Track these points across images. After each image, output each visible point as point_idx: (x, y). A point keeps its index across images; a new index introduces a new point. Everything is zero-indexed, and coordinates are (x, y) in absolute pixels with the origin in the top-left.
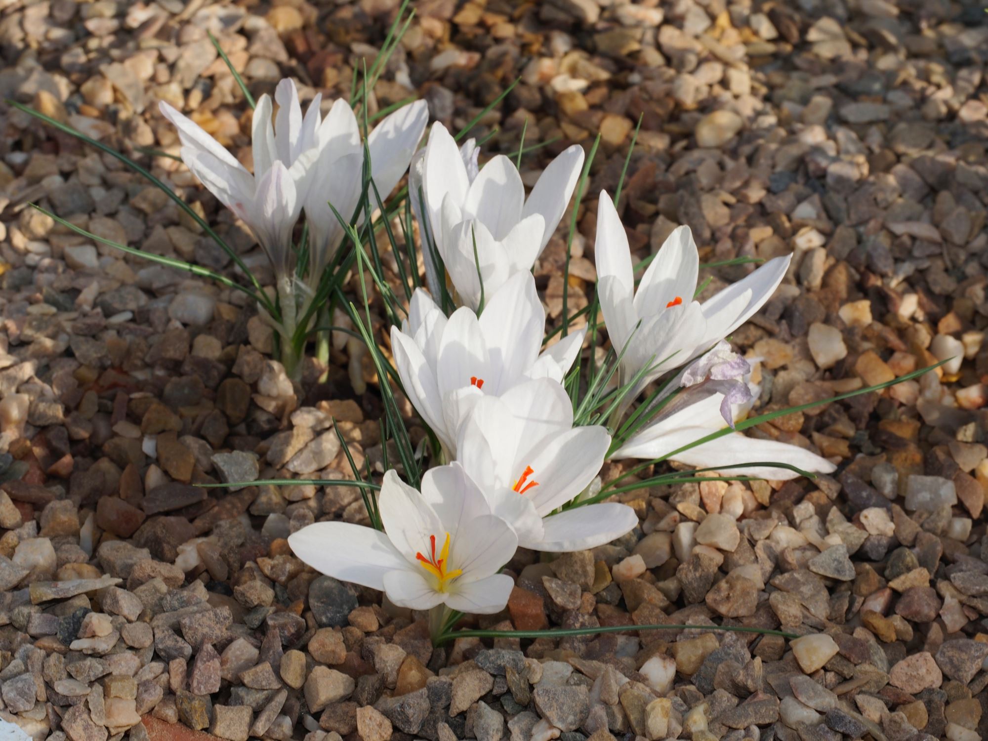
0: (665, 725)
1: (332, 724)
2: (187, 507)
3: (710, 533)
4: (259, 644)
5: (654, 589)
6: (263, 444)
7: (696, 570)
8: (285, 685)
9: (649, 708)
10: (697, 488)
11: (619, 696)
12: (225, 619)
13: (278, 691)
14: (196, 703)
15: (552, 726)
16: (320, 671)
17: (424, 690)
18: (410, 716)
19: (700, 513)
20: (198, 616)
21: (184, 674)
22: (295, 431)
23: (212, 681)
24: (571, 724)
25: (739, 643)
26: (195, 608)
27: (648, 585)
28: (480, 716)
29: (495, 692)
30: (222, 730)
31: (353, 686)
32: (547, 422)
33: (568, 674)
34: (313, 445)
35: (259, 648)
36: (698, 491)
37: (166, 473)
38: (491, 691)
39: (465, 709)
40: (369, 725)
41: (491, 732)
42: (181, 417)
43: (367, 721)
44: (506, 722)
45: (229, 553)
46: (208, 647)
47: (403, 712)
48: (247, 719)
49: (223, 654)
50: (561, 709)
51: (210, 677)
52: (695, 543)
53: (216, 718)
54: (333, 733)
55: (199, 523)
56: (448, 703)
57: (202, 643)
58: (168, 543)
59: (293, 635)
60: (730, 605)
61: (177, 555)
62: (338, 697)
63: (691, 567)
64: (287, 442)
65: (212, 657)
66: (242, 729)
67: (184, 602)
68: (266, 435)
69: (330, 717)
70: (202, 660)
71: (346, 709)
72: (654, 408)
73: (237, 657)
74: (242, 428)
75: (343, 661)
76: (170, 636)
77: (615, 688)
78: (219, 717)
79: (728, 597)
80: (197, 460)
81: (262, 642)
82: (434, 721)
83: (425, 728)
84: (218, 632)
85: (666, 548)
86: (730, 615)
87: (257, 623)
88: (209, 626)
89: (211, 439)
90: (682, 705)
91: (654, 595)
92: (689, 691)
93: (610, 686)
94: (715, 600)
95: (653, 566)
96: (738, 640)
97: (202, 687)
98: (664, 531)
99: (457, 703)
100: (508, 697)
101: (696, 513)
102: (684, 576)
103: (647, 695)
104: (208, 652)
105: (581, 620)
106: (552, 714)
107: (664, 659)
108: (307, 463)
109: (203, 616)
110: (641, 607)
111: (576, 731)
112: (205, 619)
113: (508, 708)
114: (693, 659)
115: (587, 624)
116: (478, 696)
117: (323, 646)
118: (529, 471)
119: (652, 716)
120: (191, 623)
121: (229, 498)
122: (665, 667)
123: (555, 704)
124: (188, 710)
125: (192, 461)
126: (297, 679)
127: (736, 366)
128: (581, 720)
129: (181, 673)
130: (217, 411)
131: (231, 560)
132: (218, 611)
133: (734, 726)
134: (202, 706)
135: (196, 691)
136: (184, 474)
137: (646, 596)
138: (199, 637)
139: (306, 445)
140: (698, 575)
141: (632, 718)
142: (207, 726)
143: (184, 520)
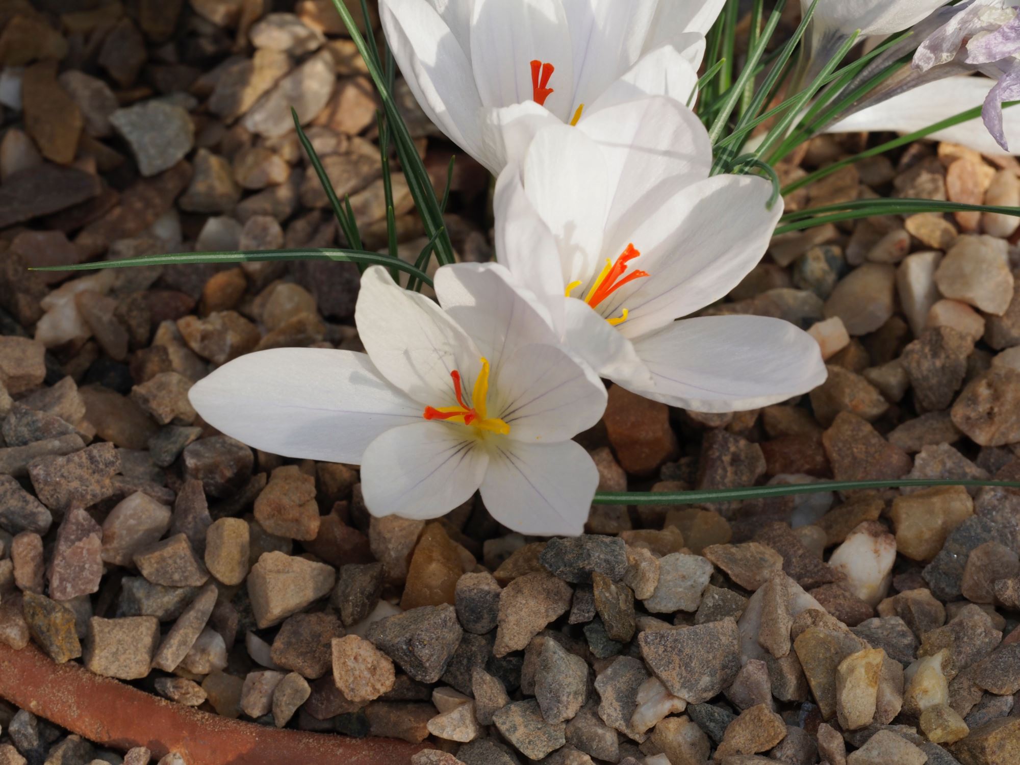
0: (873, 700)
1: (292, 659)
2: (68, 210)
3: (962, 278)
4: (171, 498)
5: (863, 384)
6: (204, 81)
7: (935, 355)
8: (212, 579)
9: (843, 667)
10: (941, 183)
11: (792, 639)
12: (106, 465)
13: (201, 589)
14: (58, 617)
15: (670, 695)
16: (272, 560)
17: (449, 612)
18: (424, 659)
19: (945, 232)
20: (61, 460)
21: (38, 560)
22: (258, 60)
23: (86, 574)
24: (705, 690)
25: (1007, 504)
26: (57, 443)
27: (853, 377)
28: (546, 667)
29: (573, 620)
30: (104, 662)
31: (332, 580)
32: (667, 153)
33: (705, 579)
34: (287, 84)
35: (171, 504)
36: (942, 189)
37: (34, 142)
38: (566, 615)
39: (520, 648)
40: (353, 669)
41: (564, 698)
42: (66, 33)
43: (351, 663)
44: (592, 675)
45: (130, 310)
46: (80, 514)
47: (412, 652)
48: (148, 640)
49: (106, 524)
50: (687, 665)
51: (82, 568)
52: (936, 295)
53: (93, 641)
54: (293, 675)
55: (86, 240)
56: (492, 626)
57: (68, 506)
58: (27, 291)
59: (229, 480)
60: (993, 429)
61: (42, 312)
62: (305, 604)
63: (927, 350)
64: (243, 80)
65: (85, 532)
66: (139, 657)
67: (38, 429)
68: (211, 63)
69: (289, 644)
70: (67, 539)
71: (318, 628)
72: (864, 83)
73: (130, 530)
74: (169, 52)
75: (313, 536)
76: (14, 492)
77: (785, 625)
78: (97, 639)
79: (990, 414)
80: (87, 121)
81: (176, 495)
82: (469, 659)
83: (453, 669)
84: (97, 489)
85: (884, 299)
86: (993, 444)
87: (167, 459)
88: (81, 479)
89: (116, 74)
90: (904, 635)
91: (862, 395)
92: (917, 603)
93: (775, 621)
94: (968, 418)
95: (861, 331)
96: (1006, 497)
97: (69, 586)
98: (882, 264)
99: (506, 639)
100: (595, 626)
101: (938, 234)
102: (914, 365)
103: (842, 636)
104: (78, 523)
105: (733, 449)
106: (671, 675)
107: (875, 535)
108: (277, 119)
109: (69, 461)
110: (838, 420)
111: (713, 701)
112: (72, 465)
113: (597, 649)
114: (927, 535)
115: (743, 457)
116: (543, 623)
117: (279, 512)
118: (632, 252)
119: (848, 685)
120: (48, 474)
121: (141, 187)
122: (876, 552)
123: (676, 659)
124: (45, 629)
125: (78, 123)
126: (232, 570)
127: (1013, 35)
128: (724, 681)
129: (33, 559)
130: (126, 22)
131: (133, 323)
132: (95, 452)
133: (996, 691)
134: (68, 621)
135: (58, 595)
136: (63, 152)
137: (847, 400)
138: (63, 497)
139: (276, 85)
140: (938, 363)
141: (813, 683)
142: (77, 655)
143: (58, 236)
